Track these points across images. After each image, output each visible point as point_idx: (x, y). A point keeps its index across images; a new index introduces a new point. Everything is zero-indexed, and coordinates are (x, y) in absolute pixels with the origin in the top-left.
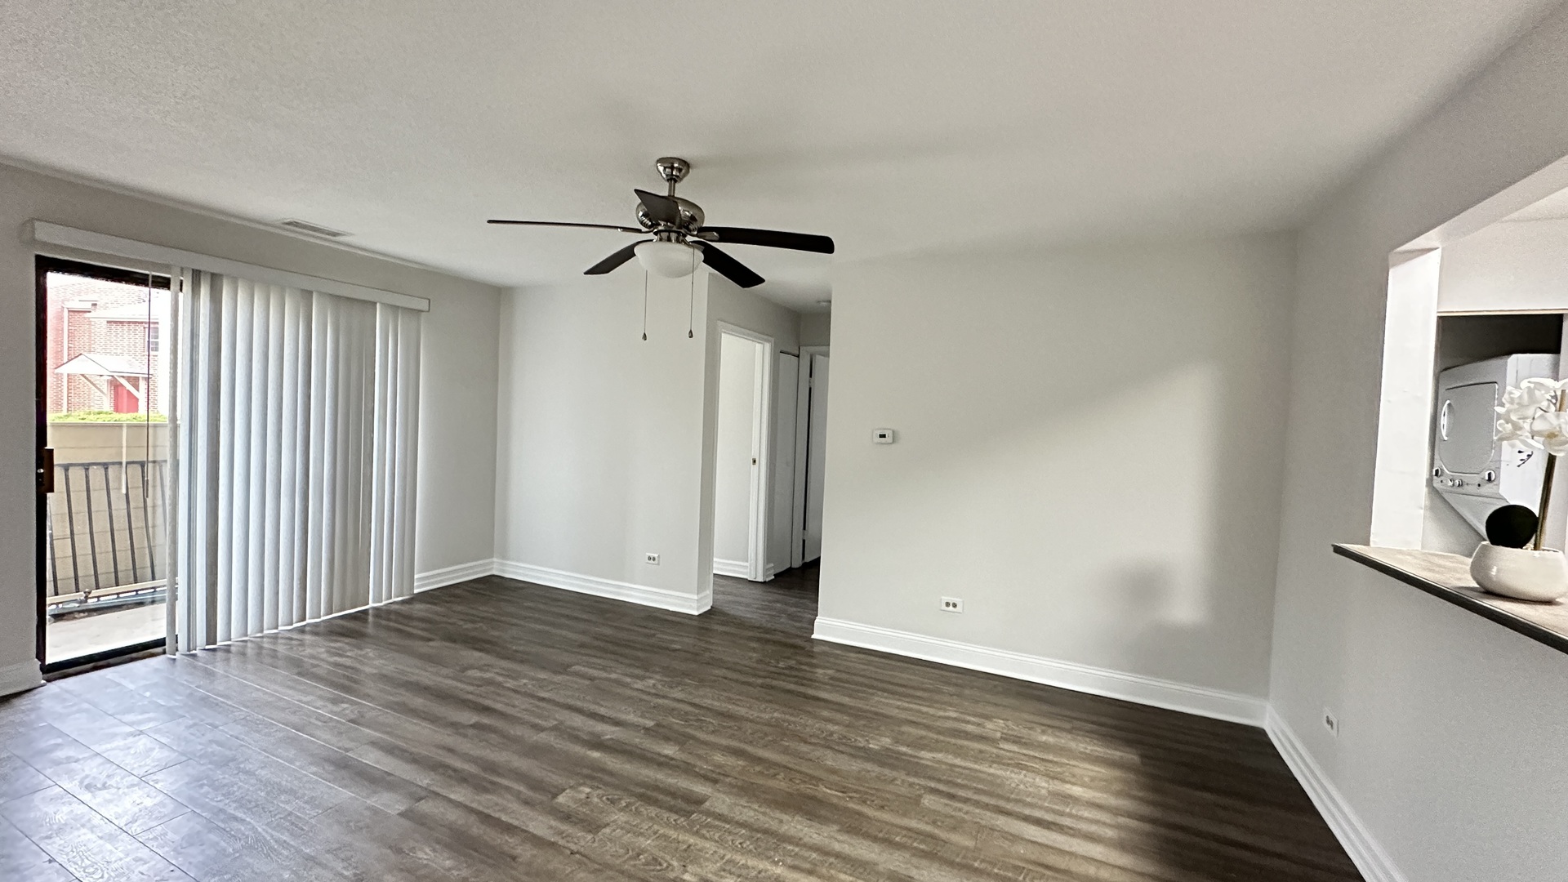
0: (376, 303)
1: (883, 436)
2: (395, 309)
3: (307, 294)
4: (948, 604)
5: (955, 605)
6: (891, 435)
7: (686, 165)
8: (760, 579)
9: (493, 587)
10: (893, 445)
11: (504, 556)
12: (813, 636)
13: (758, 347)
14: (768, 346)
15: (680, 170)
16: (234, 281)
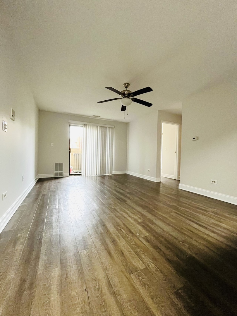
0: (106, 127)
1: (194, 138)
2: (109, 128)
3: (97, 126)
4: (213, 182)
5: (215, 182)
6: (196, 138)
7: (128, 84)
8: (177, 179)
9: (126, 175)
10: (197, 140)
11: (128, 170)
12: (178, 188)
13: (176, 126)
14: (178, 125)
15: (127, 85)
16: (88, 125)
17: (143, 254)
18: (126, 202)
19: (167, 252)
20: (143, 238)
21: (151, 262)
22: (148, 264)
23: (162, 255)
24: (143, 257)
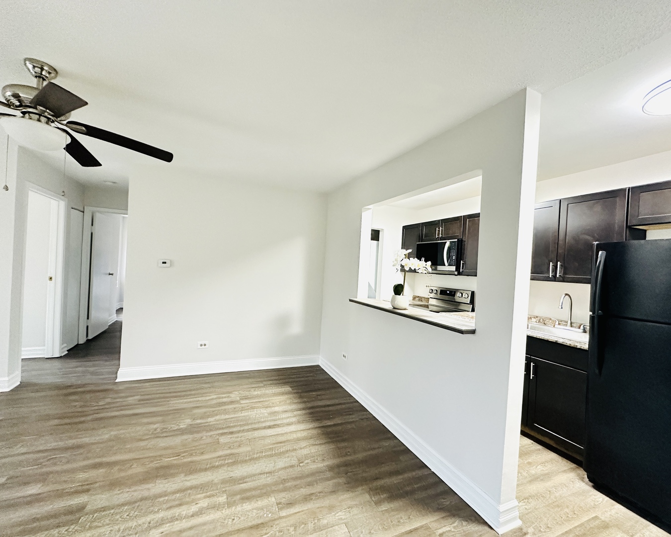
1: (164, 263)
4: (201, 345)
5: (205, 345)
6: (169, 262)
7: (54, 71)
8: (57, 355)
10: (170, 268)
12: (117, 381)
15: (49, 73)
17: (319, 520)
18: (89, 508)
19: (318, 488)
20: (280, 509)
21: (336, 514)
22: (339, 519)
23: (324, 497)
24: (325, 522)
